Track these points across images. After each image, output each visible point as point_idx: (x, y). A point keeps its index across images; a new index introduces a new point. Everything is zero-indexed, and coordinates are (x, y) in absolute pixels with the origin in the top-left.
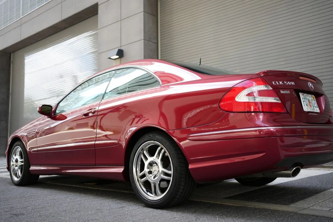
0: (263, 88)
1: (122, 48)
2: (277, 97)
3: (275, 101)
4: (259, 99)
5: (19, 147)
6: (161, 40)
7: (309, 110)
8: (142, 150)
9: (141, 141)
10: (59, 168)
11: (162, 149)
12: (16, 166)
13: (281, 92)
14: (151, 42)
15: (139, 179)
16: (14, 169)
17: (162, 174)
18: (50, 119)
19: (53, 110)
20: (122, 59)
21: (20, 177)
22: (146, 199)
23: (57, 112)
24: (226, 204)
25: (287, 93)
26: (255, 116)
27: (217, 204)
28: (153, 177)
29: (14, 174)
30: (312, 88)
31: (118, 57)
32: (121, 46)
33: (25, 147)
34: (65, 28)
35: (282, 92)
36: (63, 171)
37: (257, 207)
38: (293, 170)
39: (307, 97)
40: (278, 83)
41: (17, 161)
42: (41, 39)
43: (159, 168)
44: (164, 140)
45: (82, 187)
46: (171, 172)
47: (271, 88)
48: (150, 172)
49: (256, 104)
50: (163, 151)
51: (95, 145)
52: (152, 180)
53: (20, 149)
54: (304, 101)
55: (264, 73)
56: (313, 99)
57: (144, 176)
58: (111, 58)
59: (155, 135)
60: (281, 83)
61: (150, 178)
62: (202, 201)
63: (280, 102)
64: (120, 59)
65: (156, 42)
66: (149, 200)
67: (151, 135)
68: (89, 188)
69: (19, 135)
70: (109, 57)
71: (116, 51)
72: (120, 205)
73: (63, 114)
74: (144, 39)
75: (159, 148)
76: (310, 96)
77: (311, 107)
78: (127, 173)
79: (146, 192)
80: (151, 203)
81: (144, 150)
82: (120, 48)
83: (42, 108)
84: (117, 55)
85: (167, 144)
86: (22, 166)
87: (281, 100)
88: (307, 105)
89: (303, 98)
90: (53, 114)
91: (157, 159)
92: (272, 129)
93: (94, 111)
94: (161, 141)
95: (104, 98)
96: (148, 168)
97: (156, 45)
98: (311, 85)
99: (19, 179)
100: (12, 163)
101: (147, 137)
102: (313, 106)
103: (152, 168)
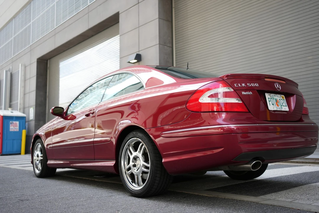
0: (226, 89)
1: (140, 53)
2: (238, 98)
3: (237, 102)
4: (222, 100)
5: (40, 144)
6: (176, 44)
7: (275, 109)
8: (129, 145)
9: (127, 138)
10: (68, 162)
11: (143, 145)
12: (38, 160)
14: (166, 47)
15: (126, 172)
16: (36, 163)
17: (143, 167)
18: (62, 119)
19: (65, 111)
20: (140, 62)
21: (40, 170)
22: (130, 189)
23: (69, 112)
24: (202, 195)
25: (249, 93)
26: (218, 115)
27: (195, 195)
28: (136, 169)
29: (36, 167)
30: (279, 89)
31: (136, 61)
32: (139, 51)
33: (43, 144)
34: (93, 36)
35: (243, 93)
36: (71, 165)
37: (227, 198)
38: (252, 164)
39: (275, 97)
40: (240, 85)
41: (38, 156)
42: (72, 46)
43: (141, 162)
44: (144, 137)
45: (90, 179)
46: (149, 165)
47: (233, 90)
48: (135, 166)
49: (218, 104)
50: (144, 146)
51: (93, 142)
52: (135, 173)
53: (40, 146)
54: (269, 101)
55: (227, 76)
56: (282, 99)
57: (129, 169)
58: (130, 62)
59: (138, 132)
60: (243, 85)
61: (134, 171)
62: (183, 192)
63: (242, 102)
64: (138, 63)
65: (171, 46)
66: (133, 190)
67: (134, 133)
68: (96, 180)
69: (39, 134)
70: (128, 61)
71: (134, 55)
72: (110, 194)
73: (74, 114)
74: (160, 44)
75: (141, 144)
76: (279, 95)
77: (278, 106)
78: (117, 166)
79: (131, 183)
80: (134, 192)
81: (130, 146)
82: (138, 53)
83: (54, 110)
84: (135, 59)
85: (146, 141)
86: (41, 160)
87: (242, 100)
88: (273, 104)
89: (269, 98)
90: (64, 115)
91: (139, 154)
92: (232, 126)
93: (93, 112)
94: (142, 138)
95: (103, 101)
96: (133, 162)
97: (171, 49)
98: (278, 86)
99: (39, 172)
100: (34, 158)
101: (131, 135)
102: (280, 105)
103: (136, 162)
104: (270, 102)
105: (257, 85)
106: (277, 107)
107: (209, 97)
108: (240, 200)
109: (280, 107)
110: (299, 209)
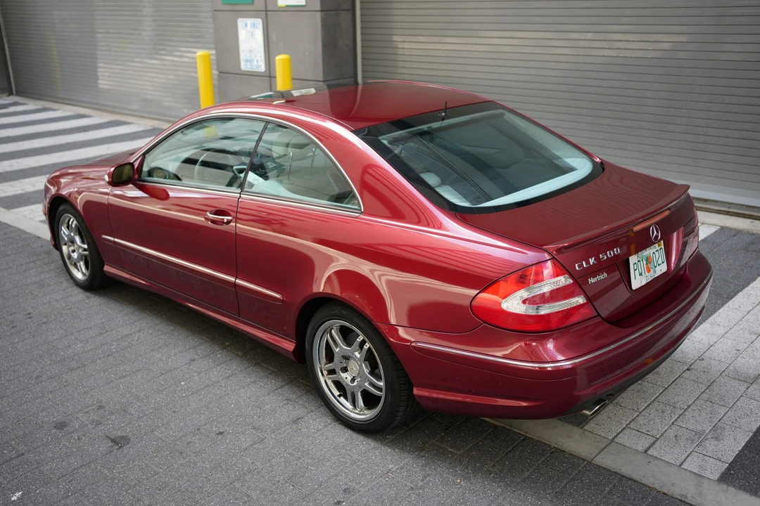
5: (73, 217)
7: (643, 282)
8: (330, 328)
11: (363, 343)
13: (590, 281)
15: (325, 374)
17: (365, 380)
19: (136, 168)
21: (84, 273)
23: (145, 169)
25: (602, 277)
28: (349, 378)
29: (70, 262)
30: (657, 238)
35: (592, 280)
39: (645, 253)
40: (587, 264)
44: (370, 332)
46: (381, 385)
47: (571, 282)
48: (345, 370)
50: (367, 346)
51: (235, 285)
52: (347, 384)
53: (75, 222)
54: (635, 270)
56: (657, 249)
57: (332, 371)
59: (353, 316)
60: (592, 261)
61: (346, 377)
63: (586, 301)
67: (345, 312)
75: (360, 338)
77: (649, 271)
79: (338, 398)
81: (333, 329)
83: (114, 173)
85: (375, 340)
86: (85, 256)
87: (587, 297)
88: (641, 274)
89: (635, 264)
90: (136, 176)
91: (356, 354)
93: (228, 220)
94: (362, 330)
96: (341, 362)
98: (655, 232)
99: (84, 277)
102: (653, 266)
103: (347, 364)
104: (637, 272)
105: (617, 251)
106: (647, 274)
107: (524, 302)
108: (556, 446)
109: (652, 271)
110: (666, 492)
